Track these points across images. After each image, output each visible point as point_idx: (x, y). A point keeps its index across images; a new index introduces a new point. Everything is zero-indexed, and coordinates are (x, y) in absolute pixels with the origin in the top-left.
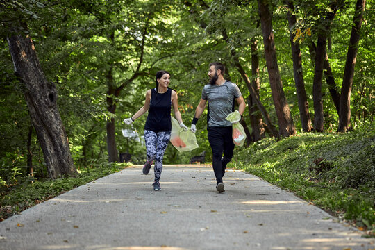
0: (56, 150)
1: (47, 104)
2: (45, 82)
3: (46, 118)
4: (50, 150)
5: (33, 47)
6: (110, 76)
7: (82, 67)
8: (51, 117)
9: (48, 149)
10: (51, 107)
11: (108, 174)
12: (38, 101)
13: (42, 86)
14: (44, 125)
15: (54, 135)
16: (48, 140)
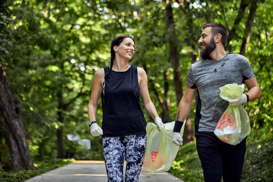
0: (19, 149)
1: (13, 115)
2: (13, 99)
3: (13, 125)
4: (15, 149)
5: (4, 74)
6: (60, 95)
7: (39, 89)
8: (16, 125)
9: (13, 148)
10: (16, 118)
11: (57, 167)
12: (7, 113)
13: (10, 102)
14: (11, 130)
15: (18, 138)
16: (13, 142)
